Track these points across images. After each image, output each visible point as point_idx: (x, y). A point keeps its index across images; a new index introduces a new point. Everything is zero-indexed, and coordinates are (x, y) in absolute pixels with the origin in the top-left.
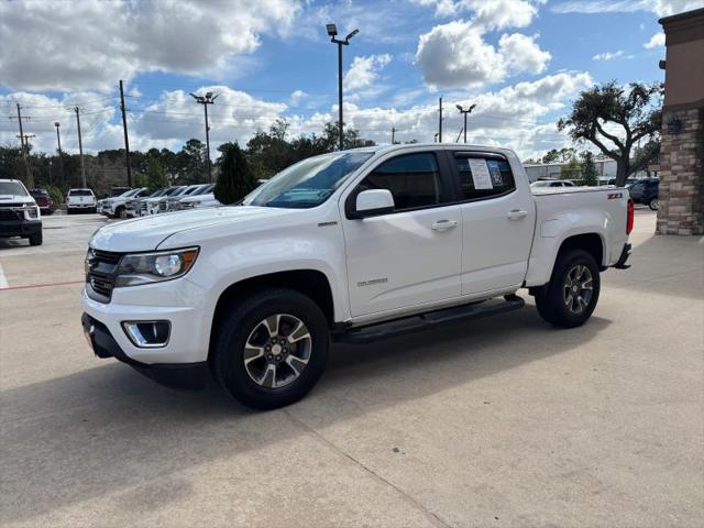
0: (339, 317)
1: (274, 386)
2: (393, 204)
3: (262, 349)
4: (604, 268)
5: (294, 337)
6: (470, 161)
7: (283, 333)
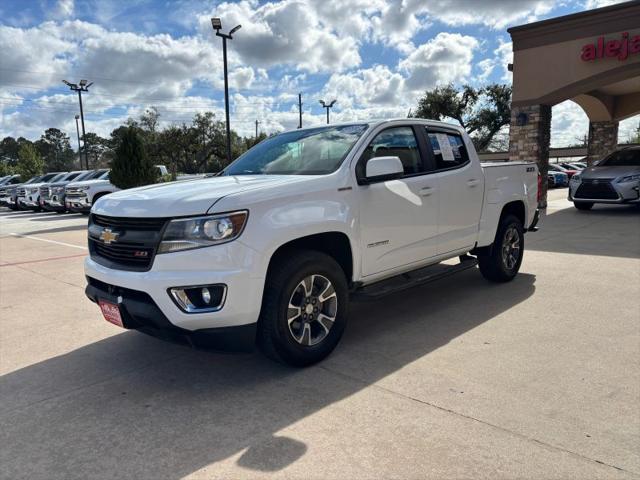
0: (356, 278)
1: (310, 344)
2: (402, 170)
3: (299, 308)
4: (525, 231)
5: (324, 297)
6: (437, 135)
7: (316, 293)
